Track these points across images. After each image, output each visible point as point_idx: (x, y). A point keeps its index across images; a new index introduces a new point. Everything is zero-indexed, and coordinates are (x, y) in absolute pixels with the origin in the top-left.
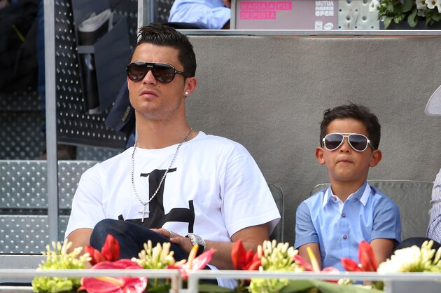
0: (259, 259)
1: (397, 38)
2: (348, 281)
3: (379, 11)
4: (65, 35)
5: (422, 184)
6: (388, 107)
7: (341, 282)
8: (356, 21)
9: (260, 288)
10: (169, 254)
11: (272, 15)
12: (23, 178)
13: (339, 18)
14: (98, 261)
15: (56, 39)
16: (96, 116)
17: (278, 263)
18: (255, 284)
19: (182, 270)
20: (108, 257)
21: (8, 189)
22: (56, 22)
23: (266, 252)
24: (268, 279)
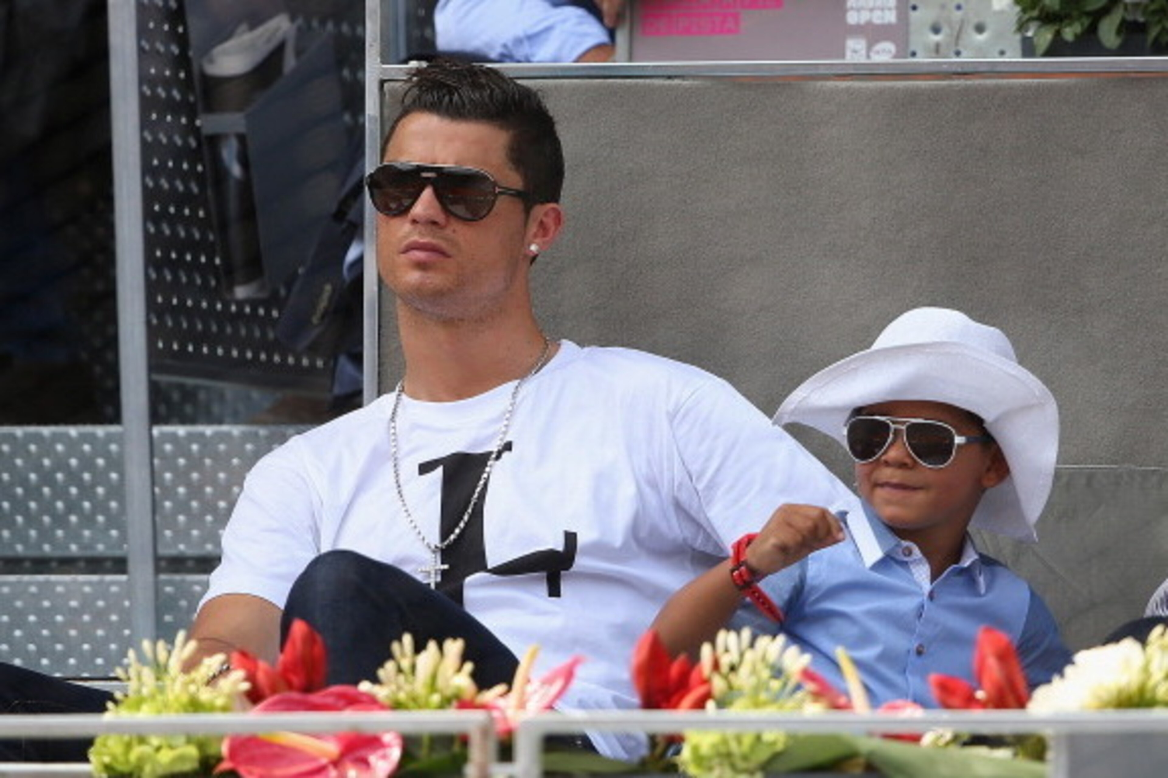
0: (706, 681)
1: (1071, 81)
2: (948, 736)
3: (1018, 9)
4: (167, 84)
5: (1145, 475)
6: (1048, 268)
7: (928, 739)
8: (958, 38)
9: (709, 758)
10: (459, 670)
11: (730, 25)
12: (60, 476)
13: (912, 28)
14: (267, 691)
15: (142, 96)
16: (254, 304)
17: (757, 689)
18: (695, 749)
19: (496, 714)
20: (296, 680)
21: (19, 506)
22: (141, 50)
23: (725, 661)
24: (730, 732)
